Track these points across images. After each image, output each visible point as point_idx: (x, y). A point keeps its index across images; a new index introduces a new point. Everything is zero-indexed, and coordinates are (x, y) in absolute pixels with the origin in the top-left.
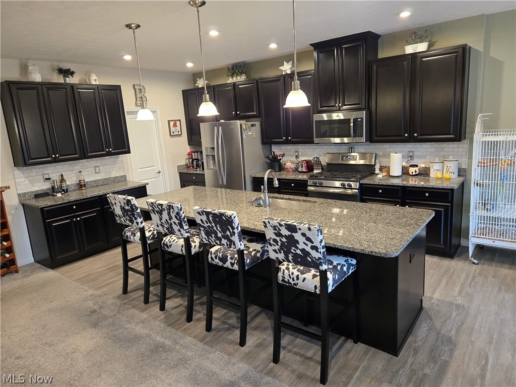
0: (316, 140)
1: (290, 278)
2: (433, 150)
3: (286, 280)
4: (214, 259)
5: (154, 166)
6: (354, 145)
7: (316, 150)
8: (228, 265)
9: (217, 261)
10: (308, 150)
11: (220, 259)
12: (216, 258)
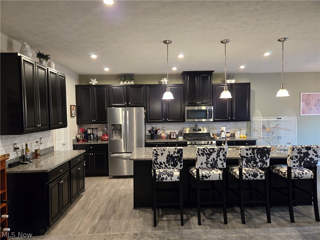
0: (186, 120)
1: (299, 174)
2: (234, 125)
3: (297, 176)
4: (248, 176)
5: (61, 140)
6: (198, 124)
7: (176, 127)
8: (258, 178)
9: (251, 177)
10: (171, 127)
11: (252, 176)
12: (249, 175)
